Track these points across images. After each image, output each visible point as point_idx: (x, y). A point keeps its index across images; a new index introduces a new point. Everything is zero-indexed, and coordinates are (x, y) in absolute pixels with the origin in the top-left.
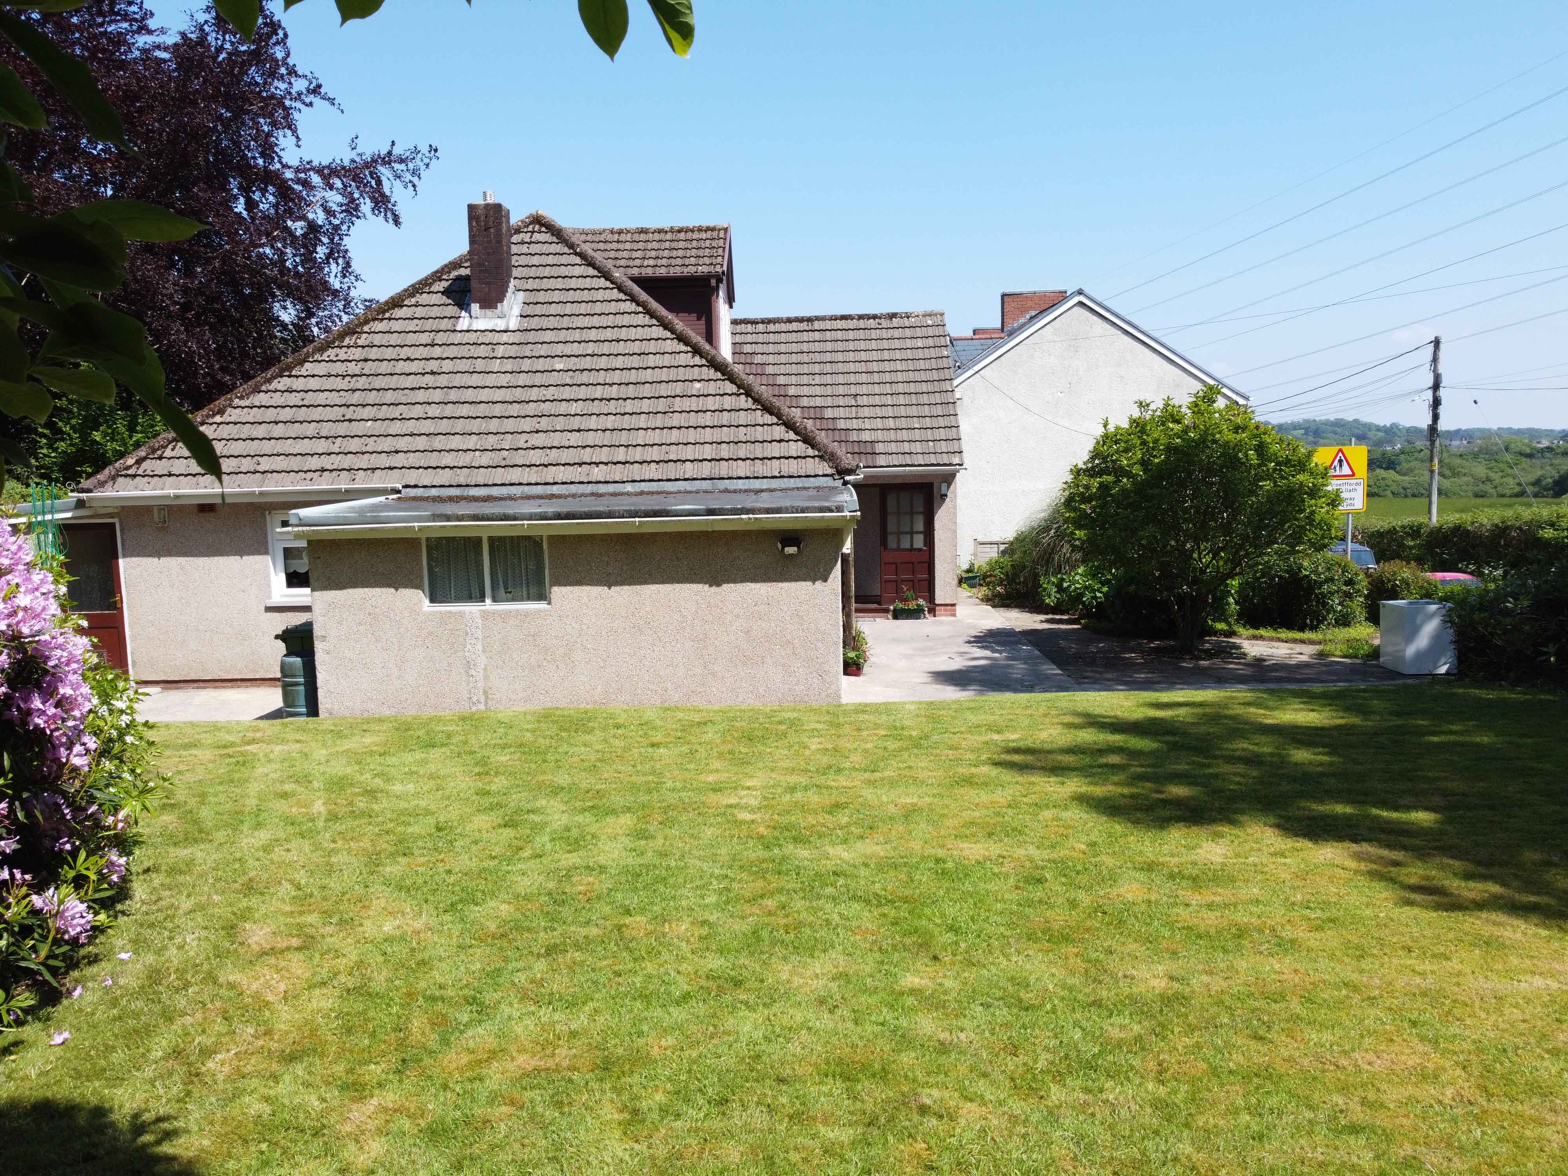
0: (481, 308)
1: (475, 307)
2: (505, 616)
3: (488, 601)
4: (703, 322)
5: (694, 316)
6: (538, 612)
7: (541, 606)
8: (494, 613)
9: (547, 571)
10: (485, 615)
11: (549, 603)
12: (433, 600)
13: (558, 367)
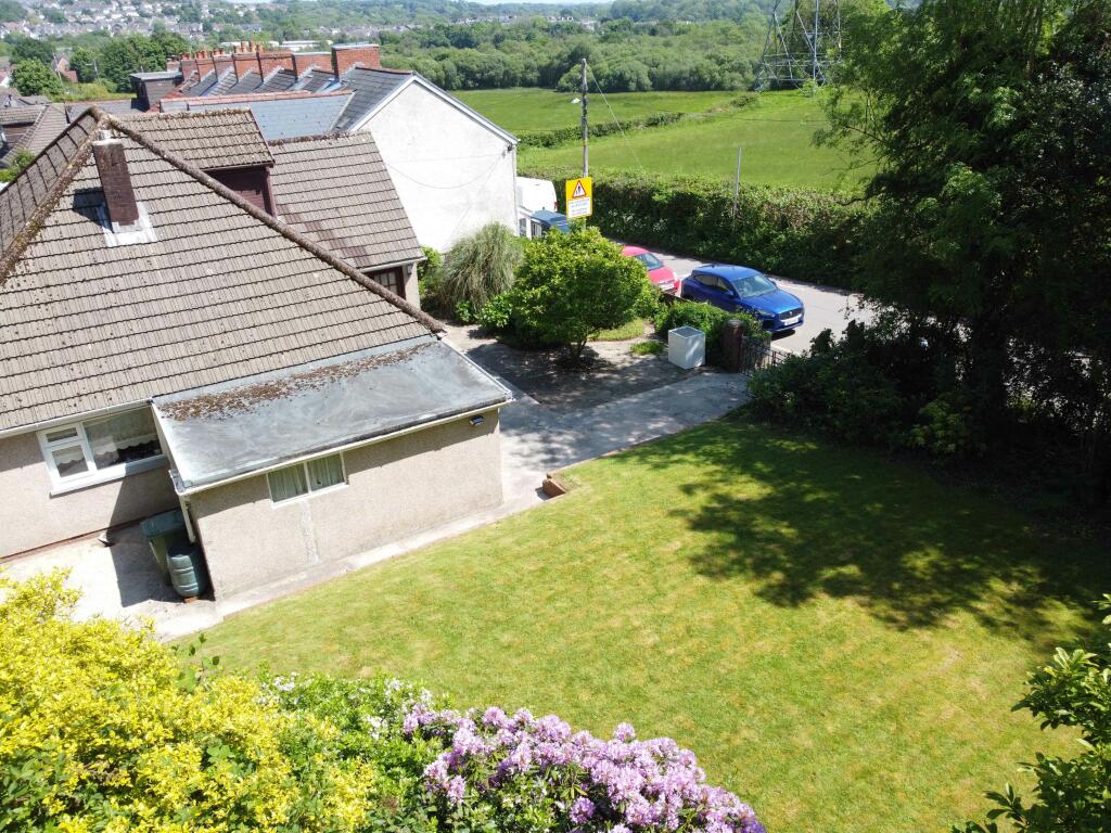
0: (121, 225)
1: (115, 225)
2: (322, 499)
3: (310, 492)
4: (261, 195)
5: (254, 192)
6: (342, 491)
7: (342, 486)
8: (315, 499)
9: (343, 467)
10: (310, 501)
11: (348, 483)
12: (275, 501)
13: (210, 272)
